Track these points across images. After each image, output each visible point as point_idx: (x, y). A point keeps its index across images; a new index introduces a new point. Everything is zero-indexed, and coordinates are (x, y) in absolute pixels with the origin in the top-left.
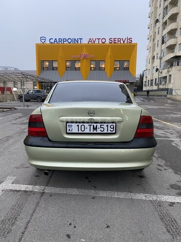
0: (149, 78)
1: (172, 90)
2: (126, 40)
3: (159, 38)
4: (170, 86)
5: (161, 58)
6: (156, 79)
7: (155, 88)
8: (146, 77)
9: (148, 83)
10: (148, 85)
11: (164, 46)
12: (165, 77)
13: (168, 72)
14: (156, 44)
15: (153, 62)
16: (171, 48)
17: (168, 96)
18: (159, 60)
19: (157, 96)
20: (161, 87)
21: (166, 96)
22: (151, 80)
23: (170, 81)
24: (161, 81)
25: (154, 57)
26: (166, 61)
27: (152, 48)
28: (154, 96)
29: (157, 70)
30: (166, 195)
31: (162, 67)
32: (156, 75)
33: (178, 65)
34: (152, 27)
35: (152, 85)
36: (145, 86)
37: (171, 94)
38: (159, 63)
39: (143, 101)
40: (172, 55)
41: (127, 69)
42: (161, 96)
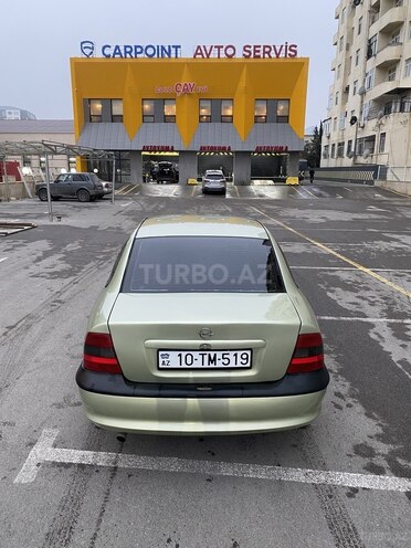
0: (335, 139)
1: (384, 169)
2: (283, 51)
3: (360, 43)
4: (382, 160)
5: (363, 93)
6: (350, 142)
7: (347, 162)
8: (329, 137)
9: (333, 149)
10: (333, 155)
11: (372, 64)
12: (372, 139)
13: (379, 125)
14: (354, 59)
15: (345, 100)
16: (388, 69)
17: (377, 183)
18: (358, 97)
19: (353, 181)
20: (361, 160)
21: (371, 182)
22: (339, 144)
23: (382, 149)
24: (360, 146)
25: (347, 89)
26: (375, 100)
27: (343, 66)
28: (346, 181)
29: (354, 120)
30: (344, 471)
31: (365, 114)
32: (351, 133)
33: (402, 110)
34: (346, 16)
35: (340, 154)
36: (325, 157)
37: (384, 177)
38: (359, 104)
39: (320, 195)
40: (388, 87)
41: (285, 119)
42: (361, 182)
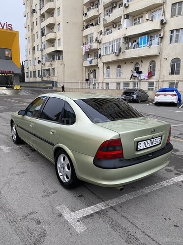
0: (31, 69)
1: (56, 83)
3: (37, 29)
4: (55, 79)
5: (42, 51)
6: (39, 71)
7: (39, 79)
8: (28, 68)
9: (31, 74)
10: (31, 76)
11: (44, 39)
12: (48, 70)
13: (51, 64)
14: (36, 36)
15: (34, 53)
16: (51, 42)
17: (54, 88)
18: (40, 52)
19: (43, 88)
20: (45, 79)
21: (52, 88)
22: (34, 72)
23: (54, 74)
24: (44, 73)
25: (34, 48)
26: (48, 54)
27: (31, 38)
28: (39, 88)
29: (39, 62)
31: (44, 59)
32: (38, 67)
33: (59, 59)
34: (29, 16)
35: (35, 76)
36: (27, 77)
37: (56, 86)
38: (41, 55)
40: (52, 49)
41: (10, 58)
42: (47, 88)
